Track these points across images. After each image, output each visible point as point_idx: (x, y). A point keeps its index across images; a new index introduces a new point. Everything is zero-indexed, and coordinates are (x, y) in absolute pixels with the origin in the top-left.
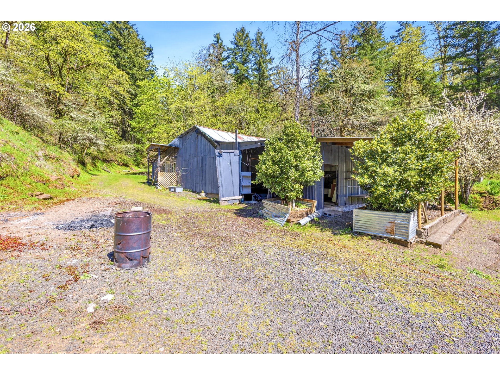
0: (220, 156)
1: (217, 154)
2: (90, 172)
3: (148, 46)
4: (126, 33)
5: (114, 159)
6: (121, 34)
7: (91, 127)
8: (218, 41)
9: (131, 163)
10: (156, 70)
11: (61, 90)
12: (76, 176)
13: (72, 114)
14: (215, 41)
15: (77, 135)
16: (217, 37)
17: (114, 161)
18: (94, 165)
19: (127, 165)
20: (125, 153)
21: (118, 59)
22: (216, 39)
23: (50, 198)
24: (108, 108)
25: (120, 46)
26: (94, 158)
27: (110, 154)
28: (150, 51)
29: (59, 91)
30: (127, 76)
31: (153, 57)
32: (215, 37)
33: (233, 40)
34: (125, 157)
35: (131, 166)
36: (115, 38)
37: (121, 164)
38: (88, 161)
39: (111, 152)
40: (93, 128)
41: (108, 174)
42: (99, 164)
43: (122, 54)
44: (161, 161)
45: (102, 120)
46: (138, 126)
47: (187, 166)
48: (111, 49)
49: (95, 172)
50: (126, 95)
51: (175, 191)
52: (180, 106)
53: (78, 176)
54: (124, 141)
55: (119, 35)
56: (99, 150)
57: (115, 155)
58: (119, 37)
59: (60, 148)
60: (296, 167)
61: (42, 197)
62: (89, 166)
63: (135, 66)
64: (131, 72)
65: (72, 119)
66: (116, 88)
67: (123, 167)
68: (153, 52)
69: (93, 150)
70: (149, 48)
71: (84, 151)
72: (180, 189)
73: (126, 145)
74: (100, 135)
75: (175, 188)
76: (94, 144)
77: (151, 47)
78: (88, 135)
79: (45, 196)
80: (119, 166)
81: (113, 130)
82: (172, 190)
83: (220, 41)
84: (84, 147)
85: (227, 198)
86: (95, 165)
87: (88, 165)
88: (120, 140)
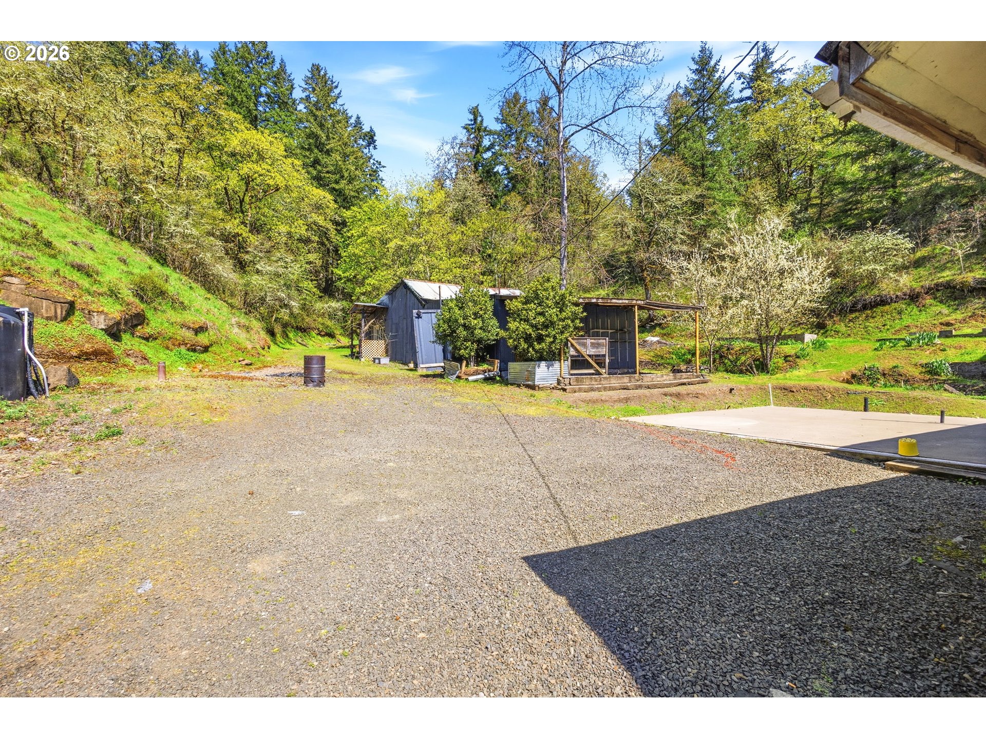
0: (419, 317)
1: (415, 315)
2: (281, 345)
3: (366, 129)
4: (329, 124)
5: (313, 325)
6: (321, 126)
7: (283, 282)
8: (475, 119)
9: (338, 332)
10: (382, 169)
11: (244, 231)
12: (266, 348)
13: (258, 266)
14: (471, 120)
15: (265, 294)
16: (475, 112)
17: (313, 329)
18: (285, 336)
19: (331, 335)
20: (329, 315)
21: (319, 168)
22: (472, 117)
23: (251, 364)
24: (304, 248)
25: (320, 146)
26: (285, 326)
27: (307, 319)
28: (370, 138)
29: (242, 234)
30: (330, 197)
31: (375, 148)
32: (470, 112)
33: (500, 117)
34: (329, 323)
35: (337, 336)
36: (312, 135)
37: (323, 333)
38: (278, 329)
39: (308, 315)
40: (285, 284)
41: (304, 348)
42: (291, 335)
43: (324, 159)
44: (365, 325)
45: (296, 271)
46: (345, 275)
47: (397, 331)
48: (308, 153)
49: (287, 346)
50: (330, 226)
51: (379, 363)
52: (402, 243)
53: (269, 348)
54: (327, 298)
55: (319, 129)
56: (291, 314)
57: (314, 320)
58: (320, 132)
59: (246, 314)
60: (464, 326)
61: (244, 363)
62: (279, 337)
63: (342, 177)
64: (337, 187)
65: (258, 272)
66: (315, 217)
67: (326, 338)
68: (375, 138)
69: (284, 314)
70: (369, 133)
71: (272, 316)
72: (385, 360)
73: (330, 304)
74: (294, 293)
75: (379, 359)
76: (286, 306)
77: (372, 130)
78: (279, 294)
79: (247, 361)
80: (319, 337)
81: (310, 283)
82: (377, 361)
83: (479, 119)
84: (272, 311)
85: (427, 365)
86: (287, 336)
87: (278, 335)
88: (321, 297)
